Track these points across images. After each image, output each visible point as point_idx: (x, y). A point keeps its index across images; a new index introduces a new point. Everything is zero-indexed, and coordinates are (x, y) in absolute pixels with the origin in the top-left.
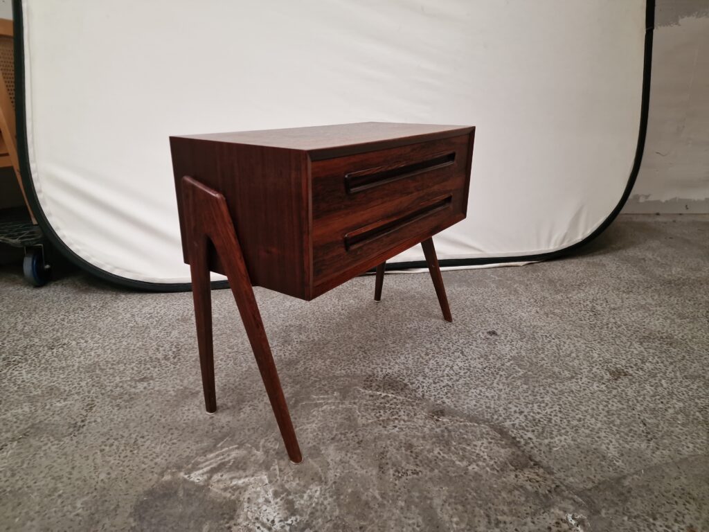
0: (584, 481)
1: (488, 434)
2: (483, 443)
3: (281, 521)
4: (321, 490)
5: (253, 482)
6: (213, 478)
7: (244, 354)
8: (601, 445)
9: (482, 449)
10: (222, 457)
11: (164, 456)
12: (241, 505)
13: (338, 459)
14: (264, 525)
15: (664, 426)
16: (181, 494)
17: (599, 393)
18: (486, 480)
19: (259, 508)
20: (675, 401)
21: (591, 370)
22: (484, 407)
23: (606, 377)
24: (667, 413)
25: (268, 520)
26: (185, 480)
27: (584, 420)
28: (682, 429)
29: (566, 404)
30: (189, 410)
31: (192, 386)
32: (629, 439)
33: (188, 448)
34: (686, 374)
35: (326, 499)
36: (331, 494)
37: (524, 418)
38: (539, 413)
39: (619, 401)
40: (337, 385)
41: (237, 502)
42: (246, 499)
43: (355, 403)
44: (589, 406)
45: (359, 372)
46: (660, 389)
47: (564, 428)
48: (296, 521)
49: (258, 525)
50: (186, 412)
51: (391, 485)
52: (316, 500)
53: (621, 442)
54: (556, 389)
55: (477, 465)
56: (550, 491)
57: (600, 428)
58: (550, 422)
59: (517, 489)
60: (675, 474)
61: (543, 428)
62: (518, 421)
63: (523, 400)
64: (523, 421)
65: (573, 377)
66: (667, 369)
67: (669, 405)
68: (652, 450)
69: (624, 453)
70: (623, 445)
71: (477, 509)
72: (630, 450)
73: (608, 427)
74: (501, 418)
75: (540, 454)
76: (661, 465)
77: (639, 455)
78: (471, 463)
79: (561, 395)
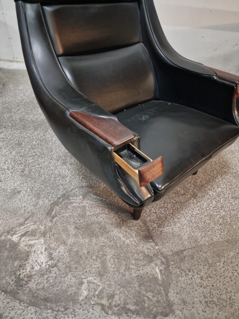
0: (169, 251)
1: (139, 224)
2: (135, 229)
3: (45, 263)
4: (64, 249)
5: (37, 243)
6: (21, 240)
7: (44, 169)
8: (182, 233)
10: (26, 229)
11: (3, 226)
12: (31, 254)
13: (74, 233)
14: (38, 264)
15: (212, 225)
16: (8, 246)
17: (192, 204)
18: (131, 248)
19: (38, 256)
20: (222, 211)
21: (194, 190)
23: (198, 195)
24: (216, 217)
25: (41, 262)
26: (10, 239)
27: (180, 219)
28: (218, 227)
29: (176, 209)
30: (15, 201)
31: (18, 188)
32: (195, 230)
33: (13, 223)
34: (233, 196)
35: (65, 253)
36: (68, 250)
37: (156, 216)
38: (163, 214)
39: (199, 210)
40: (82, 192)
41: (30, 252)
42: (33, 251)
43: (87, 203)
44: (185, 211)
45: (93, 185)
46: (219, 203)
47: (170, 223)
48: (51, 263)
49: (36, 264)
50: (14, 202)
51: (93, 248)
52: (61, 253)
53: (191, 232)
54: (175, 200)
55: (129, 240)
56: (154, 255)
57: (185, 224)
58: (166, 219)
59: (141, 253)
60: (206, 250)
61: (162, 222)
62: (153, 217)
63: (159, 206)
64: (155, 217)
65: (184, 194)
66: (226, 192)
67: (219, 213)
68: (202, 237)
69: (190, 238)
70: (191, 234)
71: (123, 262)
72: (193, 236)
73: (189, 223)
74: (146, 216)
75: (156, 236)
76: (202, 245)
77: (196, 239)
78: (127, 238)
79: (176, 204)
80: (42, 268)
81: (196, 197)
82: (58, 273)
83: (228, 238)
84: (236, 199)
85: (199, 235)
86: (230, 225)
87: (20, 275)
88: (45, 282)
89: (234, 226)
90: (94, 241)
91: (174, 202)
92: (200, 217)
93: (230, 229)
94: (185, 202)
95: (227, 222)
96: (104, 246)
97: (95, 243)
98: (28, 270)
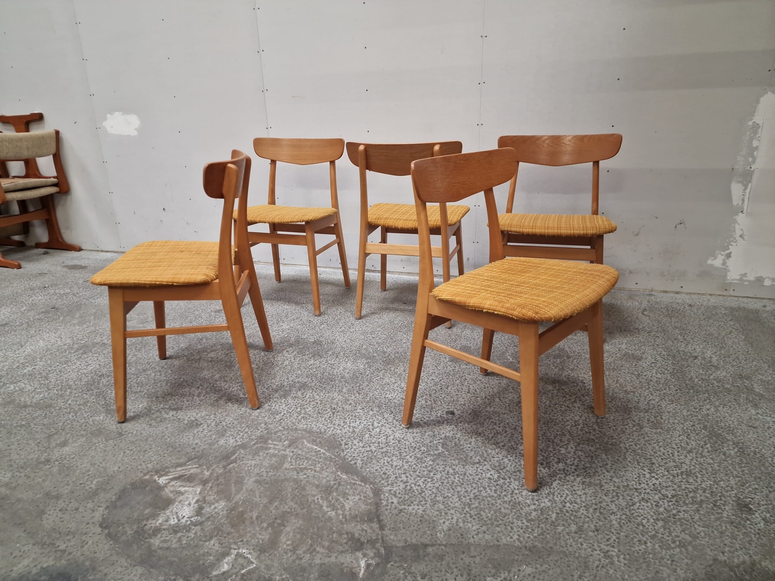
0: (400, 541)
1: (365, 493)
2: (354, 499)
3: (188, 518)
4: (224, 505)
5: (190, 491)
8: (441, 519)
9: (351, 503)
10: (184, 471)
12: (174, 503)
14: (178, 517)
15: (511, 518)
17: (486, 480)
18: (333, 523)
19: (182, 507)
20: (546, 500)
22: (382, 472)
24: (527, 508)
25: (182, 515)
26: (155, 481)
27: (449, 498)
28: (523, 523)
29: (448, 483)
32: (469, 519)
35: (223, 511)
36: (229, 509)
37: (404, 487)
38: (419, 485)
39: (496, 491)
41: (173, 501)
42: (179, 500)
44: (465, 488)
47: (426, 501)
48: (196, 520)
49: (175, 516)
51: (268, 512)
52: (216, 510)
53: (460, 520)
54: (454, 469)
55: (336, 513)
56: (368, 541)
57: (455, 507)
58: (420, 494)
59: (347, 533)
60: (476, 554)
61: (411, 497)
62: (397, 488)
63: (417, 473)
64: (401, 488)
65: (479, 463)
66: (573, 473)
67: (536, 502)
68: (478, 532)
69: (453, 529)
70: (458, 523)
71: (309, 540)
72: (460, 528)
73: (462, 508)
74: (386, 484)
75: (388, 515)
76: (472, 545)
77: (464, 534)
78: (333, 510)
79: (452, 475)
80: (179, 523)
81: (501, 471)
82: (198, 534)
83: (536, 543)
84: (589, 486)
85: (474, 528)
86: (551, 525)
87: (145, 525)
88: (175, 541)
89: (560, 528)
90: (276, 504)
91: (451, 471)
92: (493, 502)
93: (547, 531)
94: (474, 474)
95: (547, 519)
96: (289, 513)
97: (276, 506)
98: (160, 521)
